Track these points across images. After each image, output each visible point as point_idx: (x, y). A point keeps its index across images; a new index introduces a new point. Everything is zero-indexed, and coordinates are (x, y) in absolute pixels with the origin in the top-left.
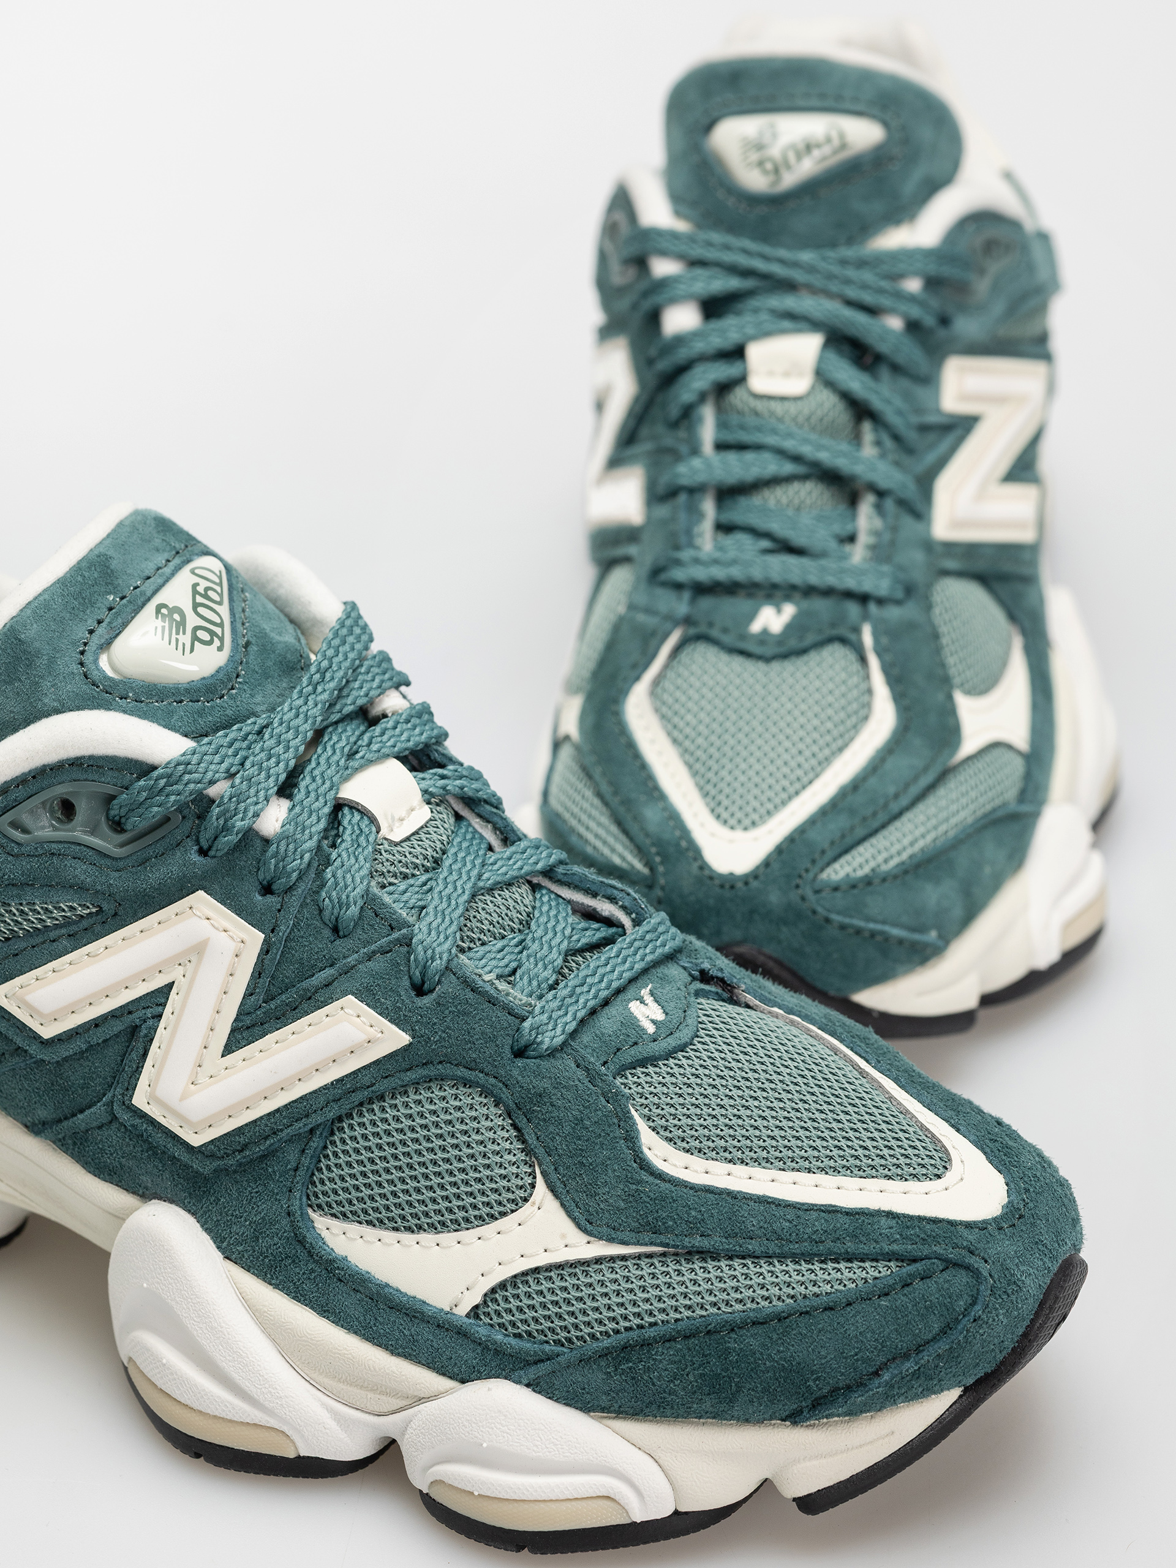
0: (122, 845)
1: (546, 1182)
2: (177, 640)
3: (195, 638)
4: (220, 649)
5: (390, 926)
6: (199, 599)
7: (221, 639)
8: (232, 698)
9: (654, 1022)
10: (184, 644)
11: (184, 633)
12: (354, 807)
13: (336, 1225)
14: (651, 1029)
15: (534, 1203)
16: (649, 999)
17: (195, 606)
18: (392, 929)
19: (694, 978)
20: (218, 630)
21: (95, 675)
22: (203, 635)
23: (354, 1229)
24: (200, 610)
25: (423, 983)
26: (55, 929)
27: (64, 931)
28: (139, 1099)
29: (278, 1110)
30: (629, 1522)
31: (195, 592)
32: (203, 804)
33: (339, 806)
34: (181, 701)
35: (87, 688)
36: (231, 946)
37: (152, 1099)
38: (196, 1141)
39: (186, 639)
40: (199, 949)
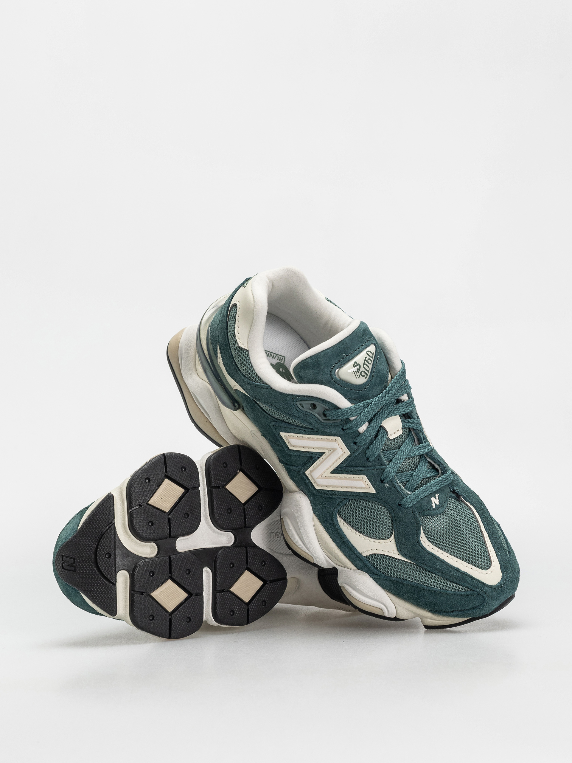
0: (325, 420)
1: (394, 537)
2: (356, 374)
3: (361, 374)
4: (366, 378)
5: (381, 463)
6: (366, 363)
7: (367, 375)
8: (364, 391)
9: (435, 504)
10: (357, 375)
11: (358, 373)
12: (384, 428)
13: (342, 521)
14: (434, 507)
15: (390, 540)
16: (437, 498)
17: (364, 364)
18: (381, 464)
19: (451, 491)
20: (367, 372)
21: (333, 376)
22: (363, 374)
23: (346, 524)
24: (365, 366)
25: (384, 480)
26: (302, 428)
27: (303, 429)
28: (307, 473)
29: (339, 491)
30: (384, 615)
31: (365, 360)
32: (348, 421)
33: (381, 426)
34: (352, 389)
35: (330, 379)
36: (342, 453)
37: (310, 474)
38: (317, 488)
39: (358, 374)
40: (334, 450)
